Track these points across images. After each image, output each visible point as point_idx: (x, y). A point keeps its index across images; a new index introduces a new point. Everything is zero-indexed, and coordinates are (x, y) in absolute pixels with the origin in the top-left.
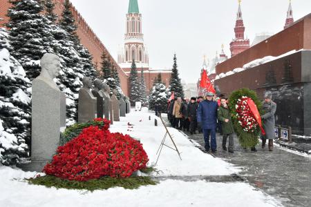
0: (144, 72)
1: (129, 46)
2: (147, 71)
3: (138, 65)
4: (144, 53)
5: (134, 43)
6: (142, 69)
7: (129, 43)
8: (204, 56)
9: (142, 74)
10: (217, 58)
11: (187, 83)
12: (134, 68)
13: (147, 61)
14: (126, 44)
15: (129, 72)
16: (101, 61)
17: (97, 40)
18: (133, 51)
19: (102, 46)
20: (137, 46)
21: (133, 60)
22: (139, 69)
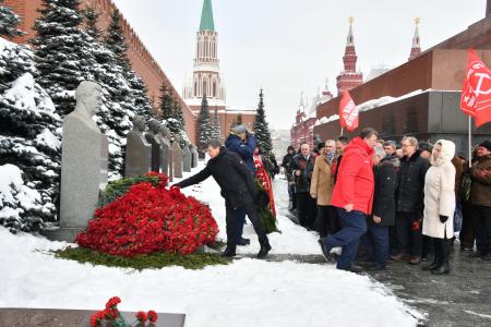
0: (219, 112)
1: (200, 76)
2: (223, 111)
3: (211, 103)
4: (219, 86)
5: (206, 72)
6: (216, 108)
7: (200, 72)
8: (302, 93)
9: (216, 114)
10: (318, 96)
11: (277, 129)
12: (204, 106)
13: (223, 97)
14: (195, 73)
15: (198, 112)
16: (160, 94)
17: (155, 66)
18: (205, 83)
19: (162, 75)
20: (210, 76)
21: (205, 96)
22: (212, 108)
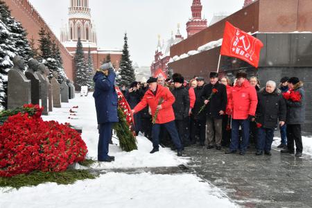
0: (92, 52)
1: (74, 23)
2: (95, 52)
3: (85, 45)
4: (91, 31)
5: (80, 19)
6: (90, 49)
7: (74, 19)
8: (159, 37)
9: (89, 54)
10: (172, 38)
11: (139, 66)
12: (79, 48)
13: (95, 40)
14: (70, 19)
15: (74, 52)
16: (39, 38)
17: (35, 14)
18: (79, 28)
19: (41, 20)
20: (83, 23)
21: (79, 39)
22: (86, 49)
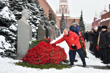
0: (67, 18)
1: (61, 7)
2: (69, 18)
3: (65, 15)
4: (68, 10)
5: (63, 5)
6: (67, 17)
7: (61, 5)
8: (96, 11)
9: (66, 19)
10: (102, 12)
11: (87, 24)
12: (63, 17)
13: (69, 13)
14: (60, 5)
15: (61, 18)
16: (48, 13)
17: (47, 4)
18: (63, 9)
19: (49, 6)
20: (65, 7)
21: (63, 13)
22: (65, 17)
